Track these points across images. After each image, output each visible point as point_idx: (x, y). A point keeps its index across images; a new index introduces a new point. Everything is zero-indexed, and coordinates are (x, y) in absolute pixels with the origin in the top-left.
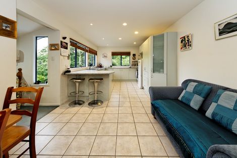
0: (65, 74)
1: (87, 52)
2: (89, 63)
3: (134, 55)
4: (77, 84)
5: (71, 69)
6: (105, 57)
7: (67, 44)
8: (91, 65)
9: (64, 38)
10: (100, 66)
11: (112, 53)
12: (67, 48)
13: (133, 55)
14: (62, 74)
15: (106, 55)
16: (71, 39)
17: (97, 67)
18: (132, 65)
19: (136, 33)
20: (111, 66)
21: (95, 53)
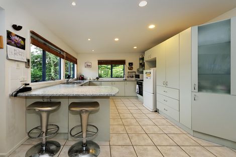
0: (16, 95)
1: (63, 58)
2: (66, 75)
3: (131, 64)
4: (44, 115)
5: (32, 85)
6: (89, 66)
7: (24, 39)
8: (68, 77)
9: (18, 28)
10: (82, 78)
11: (98, 61)
12: (23, 47)
13: (129, 64)
14: (11, 96)
15: (89, 64)
16: (32, 33)
17: (77, 79)
18: (128, 77)
19: (152, 27)
20: (97, 78)
21: (75, 61)
